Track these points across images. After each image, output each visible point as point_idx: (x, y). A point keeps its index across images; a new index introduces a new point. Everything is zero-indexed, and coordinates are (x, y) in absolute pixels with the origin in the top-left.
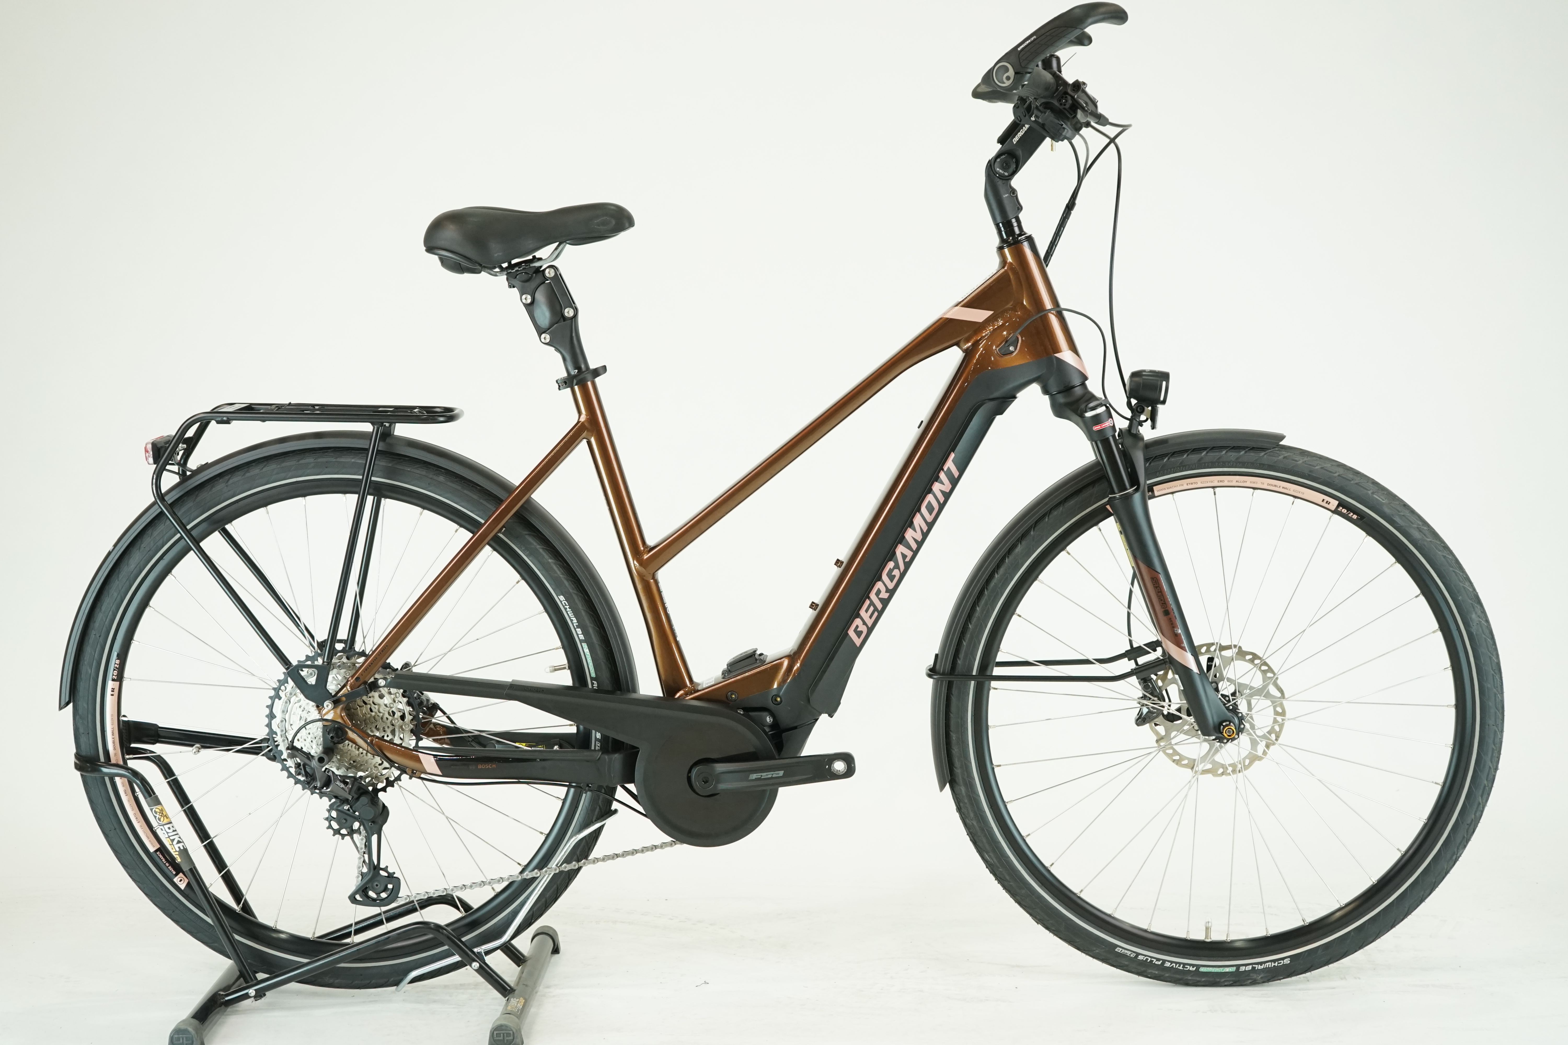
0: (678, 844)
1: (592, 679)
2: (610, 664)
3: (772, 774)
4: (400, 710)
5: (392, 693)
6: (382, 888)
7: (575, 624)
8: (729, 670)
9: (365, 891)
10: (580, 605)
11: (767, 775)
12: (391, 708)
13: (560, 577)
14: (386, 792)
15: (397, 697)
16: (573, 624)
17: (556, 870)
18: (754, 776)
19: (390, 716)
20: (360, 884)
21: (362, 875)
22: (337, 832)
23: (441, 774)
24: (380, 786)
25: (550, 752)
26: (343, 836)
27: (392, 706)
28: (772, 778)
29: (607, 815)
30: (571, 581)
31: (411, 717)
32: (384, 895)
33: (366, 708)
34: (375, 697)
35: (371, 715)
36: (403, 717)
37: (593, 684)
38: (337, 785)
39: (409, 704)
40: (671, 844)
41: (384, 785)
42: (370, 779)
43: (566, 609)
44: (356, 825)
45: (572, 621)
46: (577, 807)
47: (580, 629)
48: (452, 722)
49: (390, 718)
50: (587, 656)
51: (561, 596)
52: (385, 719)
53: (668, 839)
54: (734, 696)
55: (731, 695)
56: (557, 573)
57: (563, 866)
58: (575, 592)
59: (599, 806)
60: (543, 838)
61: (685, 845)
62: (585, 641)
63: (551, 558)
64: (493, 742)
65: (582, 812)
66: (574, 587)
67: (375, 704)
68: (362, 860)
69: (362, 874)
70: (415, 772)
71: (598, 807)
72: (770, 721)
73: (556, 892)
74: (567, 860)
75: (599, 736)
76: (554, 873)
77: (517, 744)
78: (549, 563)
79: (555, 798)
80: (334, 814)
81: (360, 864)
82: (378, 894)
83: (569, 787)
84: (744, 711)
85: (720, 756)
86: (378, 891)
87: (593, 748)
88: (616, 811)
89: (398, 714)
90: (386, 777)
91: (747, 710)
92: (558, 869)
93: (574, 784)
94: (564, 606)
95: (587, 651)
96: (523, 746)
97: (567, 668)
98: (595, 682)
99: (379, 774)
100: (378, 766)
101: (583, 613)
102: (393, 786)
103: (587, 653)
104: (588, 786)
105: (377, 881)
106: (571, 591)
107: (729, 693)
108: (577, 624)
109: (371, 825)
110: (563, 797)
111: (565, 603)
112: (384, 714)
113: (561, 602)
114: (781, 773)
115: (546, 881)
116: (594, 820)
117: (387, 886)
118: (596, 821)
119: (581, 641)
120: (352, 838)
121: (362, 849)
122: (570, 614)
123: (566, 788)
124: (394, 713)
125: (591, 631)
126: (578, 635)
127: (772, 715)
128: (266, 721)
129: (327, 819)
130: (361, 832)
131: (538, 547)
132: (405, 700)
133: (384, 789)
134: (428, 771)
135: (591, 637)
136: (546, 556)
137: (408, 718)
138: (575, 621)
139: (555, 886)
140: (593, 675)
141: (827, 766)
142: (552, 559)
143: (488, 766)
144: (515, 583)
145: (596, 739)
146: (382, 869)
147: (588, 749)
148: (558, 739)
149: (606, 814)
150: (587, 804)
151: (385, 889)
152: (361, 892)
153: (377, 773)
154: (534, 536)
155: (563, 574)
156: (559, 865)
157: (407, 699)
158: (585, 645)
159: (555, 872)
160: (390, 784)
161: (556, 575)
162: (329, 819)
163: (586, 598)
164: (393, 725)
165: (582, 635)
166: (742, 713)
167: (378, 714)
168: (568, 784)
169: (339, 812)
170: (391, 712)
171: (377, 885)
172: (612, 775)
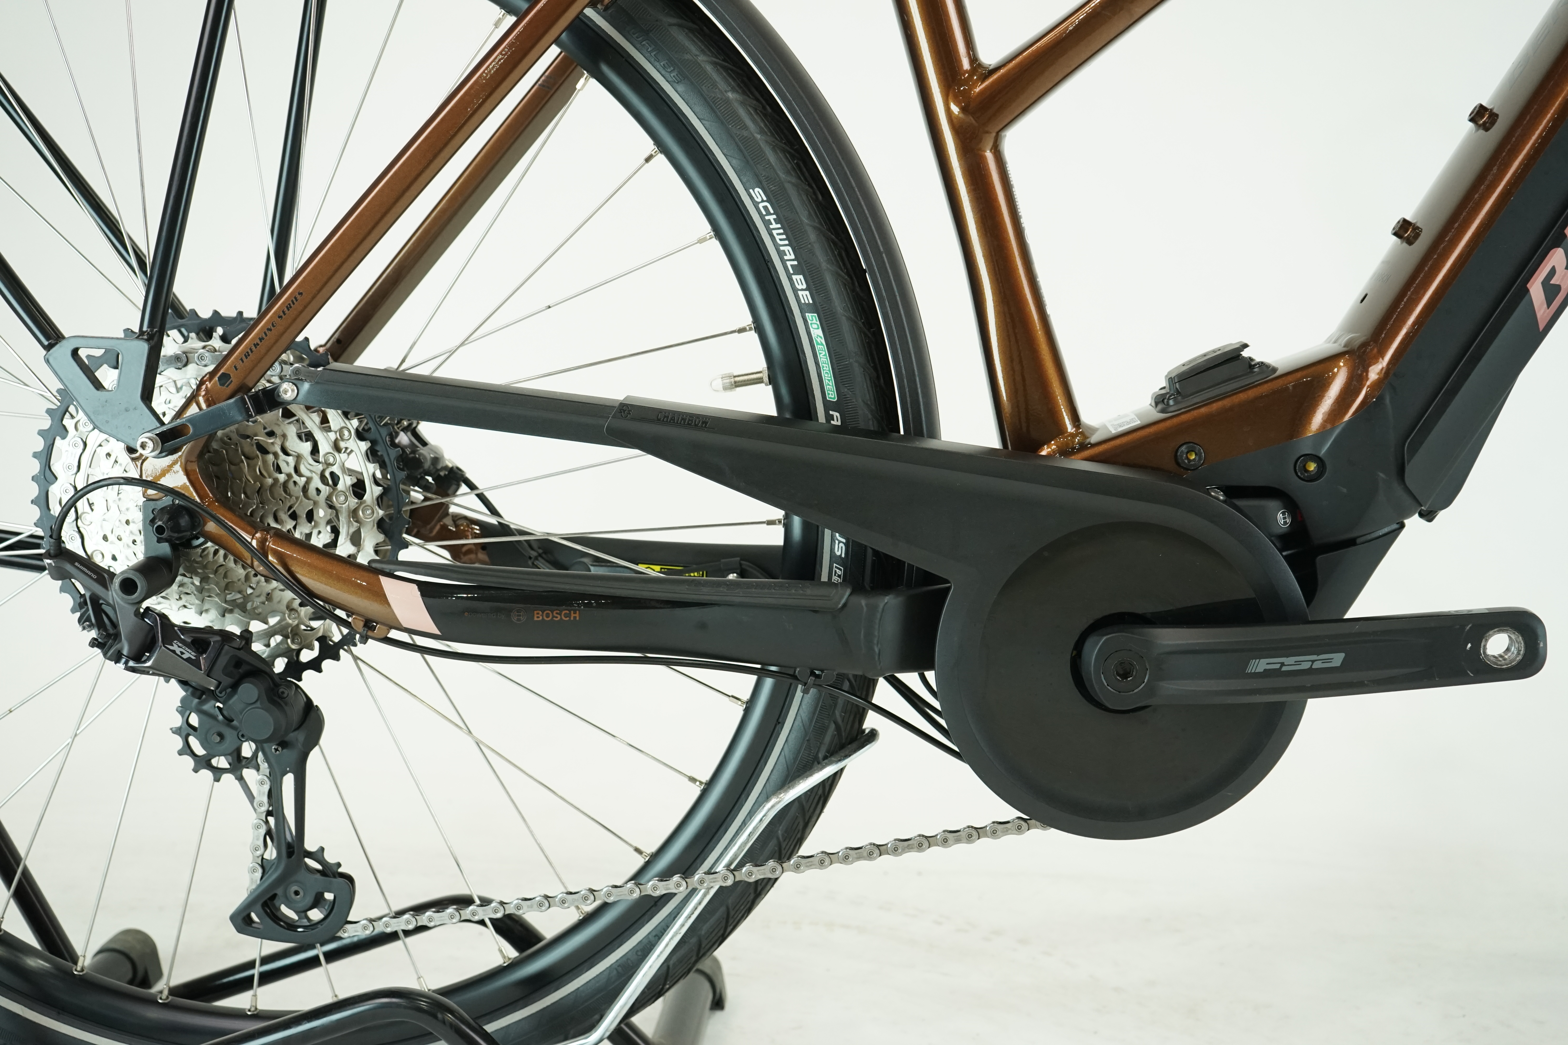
0: (1036, 827)
1: (828, 405)
2: (875, 368)
3: (1313, 661)
4: (350, 472)
5: (332, 428)
6: (310, 899)
7: (789, 263)
8: (1178, 392)
9: (269, 902)
10: (804, 216)
11: (1298, 663)
12: (329, 465)
13: (754, 138)
14: (319, 670)
15: (343, 440)
16: (783, 262)
17: (725, 878)
18: (1261, 665)
19: (327, 484)
20: (259, 886)
21: (262, 866)
22: (202, 763)
23: (438, 633)
24: (306, 656)
25: (718, 584)
26: (218, 773)
27: (331, 460)
28: (1310, 671)
29: (854, 745)
30: (784, 151)
31: (378, 490)
32: (315, 915)
33: (265, 462)
34: (289, 438)
35: (276, 480)
36: (359, 489)
37: (829, 418)
38: (174, 652)
39: (373, 455)
40: (1020, 826)
41: (315, 653)
42: (279, 638)
43: (767, 223)
44: (247, 750)
45: (781, 254)
46: (779, 722)
47: (801, 277)
48: (494, 512)
49: (325, 490)
50: (818, 347)
51: (757, 190)
52: (312, 491)
53: (1010, 813)
54: (1193, 457)
55: (1187, 453)
56: (746, 127)
57: (744, 869)
58: (794, 180)
59: (836, 723)
60: (696, 791)
61: (1053, 831)
62: (814, 308)
63: (733, 90)
64: (585, 560)
65: (793, 736)
66: (789, 167)
67: (287, 453)
68: (263, 831)
69: (264, 864)
70: (375, 624)
71: (833, 726)
72: (1285, 523)
73: (723, 924)
74: (754, 856)
75: (840, 550)
76: (721, 887)
77: (641, 568)
78: (727, 101)
79: (726, 698)
80: (194, 720)
81: (258, 839)
82: (302, 912)
83: (761, 674)
84: (1225, 494)
85: (1160, 608)
86: (301, 906)
87: (824, 578)
88: (873, 735)
89: (346, 482)
90: (320, 634)
91: (1233, 492)
92: (731, 876)
93: (773, 668)
94: (762, 216)
95: (817, 333)
96: (653, 571)
97: (766, 379)
98: (836, 414)
99: (303, 627)
100: (300, 609)
101: (812, 236)
102: (336, 657)
103: (819, 340)
104: (812, 673)
105: (297, 882)
106: (782, 176)
107: (1184, 448)
108: (795, 263)
109: (276, 750)
110: (746, 696)
111: (765, 208)
112: (309, 480)
113: (756, 204)
114: (1337, 659)
115: (700, 903)
116: (821, 756)
117: (322, 894)
118: (825, 758)
119: (804, 309)
120: (240, 779)
121: (261, 804)
122: (777, 238)
123: (753, 678)
124: (335, 478)
125: (830, 281)
126: (795, 291)
127: (1291, 506)
128: (34, 490)
129: (177, 731)
130: (258, 765)
131: (702, 58)
132: (364, 446)
133: (315, 665)
134: (405, 625)
135: (828, 299)
136: (722, 84)
137: (372, 492)
138: (790, 255)
139: (723, 909)
140: (832, 396)
141: (1469, 645)
142: (737, 92)
143: (559, 616)
144: (642, 161)
145: (833, 557)
146: (310, 855)
147: (812, 579)
148: (738, 559)
149: (850, 743)
150: (804, 714)
151: (318, 901)
152: (259, 907)
153: (298, 626)
154: (691, 30)
155: (762, 132)
156: (732, 867)
157: (369, 444)
158: (813, 319)
159: (724, 885)
160: (330, 651)
161: (745, 133)
162: (185, 731)
163: (820, 197)
164: (331, 507)
165: (807, 293)
166: (1222, 498)
167: (296, 478)
168: (759, 666)
169: (205, 718)
170: (327, 474)
171: (297, 893)
172: (877, 650)
